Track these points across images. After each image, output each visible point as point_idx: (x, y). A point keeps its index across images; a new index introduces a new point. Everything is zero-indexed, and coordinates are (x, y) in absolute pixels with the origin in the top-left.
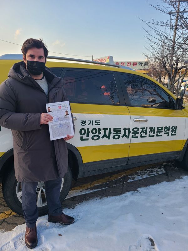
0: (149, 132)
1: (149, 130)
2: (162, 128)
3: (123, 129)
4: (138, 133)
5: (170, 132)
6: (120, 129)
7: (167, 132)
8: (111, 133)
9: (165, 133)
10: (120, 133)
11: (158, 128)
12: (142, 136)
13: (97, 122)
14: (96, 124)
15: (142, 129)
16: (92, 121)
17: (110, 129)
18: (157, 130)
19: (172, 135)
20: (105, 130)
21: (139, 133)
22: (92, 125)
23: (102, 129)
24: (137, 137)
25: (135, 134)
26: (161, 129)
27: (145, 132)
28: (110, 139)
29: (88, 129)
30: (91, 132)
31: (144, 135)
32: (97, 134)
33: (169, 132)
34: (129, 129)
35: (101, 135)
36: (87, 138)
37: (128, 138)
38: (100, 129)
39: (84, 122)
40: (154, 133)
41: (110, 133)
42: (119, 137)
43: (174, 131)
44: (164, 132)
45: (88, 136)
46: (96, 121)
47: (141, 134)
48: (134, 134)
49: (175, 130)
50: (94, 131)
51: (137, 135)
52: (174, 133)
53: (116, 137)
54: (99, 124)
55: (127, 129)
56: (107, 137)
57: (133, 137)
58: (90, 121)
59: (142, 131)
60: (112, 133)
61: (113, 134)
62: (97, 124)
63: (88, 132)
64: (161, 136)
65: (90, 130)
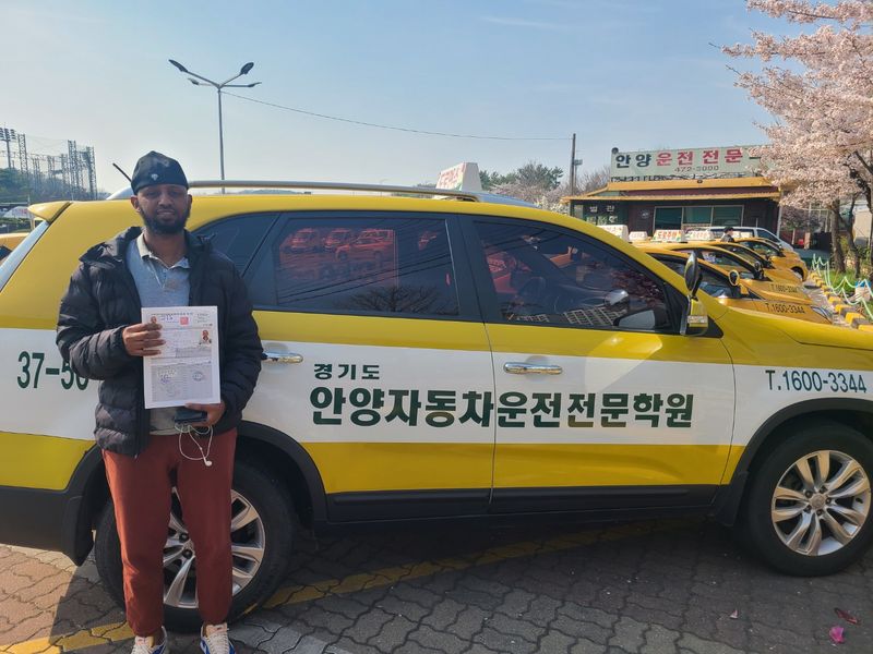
0: (571, 410)
1: (566, 403)
2: (624, 397)
3: (465, 396)
4: (524, 411)
5: (663, 416)
6: (453, 393)
7: (651, 412)
8: (419, 405)
9: (638, 417)
10: (453, 408)
11: (607, 397)
12: (538, 422)
13: (369, 369)
14: (367, 375)
15: (541, 397)
16: (354, 367)
17: (415, 394)
18: (605, 405)
19: (671, 423)
20: (398, 395)
21: (529, 411)
22: (353, 377)
23: (387, 394)
24: (521, 425)
25: (513, 414)
26: (620, 400)
27: (552, 408)
28: (415, 424)
29: (339, 391)
30: (348, 400)
31: (546, 417)
32: (369, 406)
33: (656, 413)
34: (488, 395)
35: (384, 411)
36: (337, 416)
37: (486, 424)
38: (379, 394)
39: (324, 370)
40: (590, 414)
41: (415, 404)
42: (450, 421)
43: (681, 411)
44: (633, 413)
45: (338, 410)
46: (365, 368)
47: (537, 414)
48: (507, 415)
49: (684, 407)
50: (360, 398)
51: (519, 418)
52: (683, 418)
53: (437, 419)
54: (374, 375)
55: (479, 397)
56: (404, 418)
57: (502, 422)
58: (346, 367)
59: (541, 406)
60: (423, 406)
61: (428, 408)
62: (371, 377)
63: (340, 401)
64: (623, 425)
65: (346, 394)
